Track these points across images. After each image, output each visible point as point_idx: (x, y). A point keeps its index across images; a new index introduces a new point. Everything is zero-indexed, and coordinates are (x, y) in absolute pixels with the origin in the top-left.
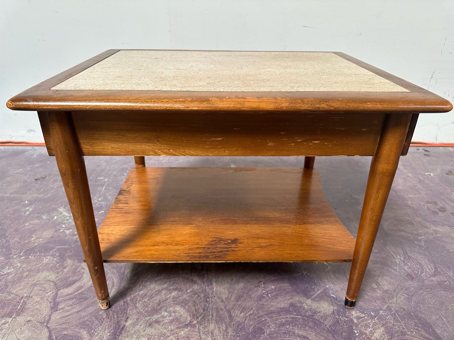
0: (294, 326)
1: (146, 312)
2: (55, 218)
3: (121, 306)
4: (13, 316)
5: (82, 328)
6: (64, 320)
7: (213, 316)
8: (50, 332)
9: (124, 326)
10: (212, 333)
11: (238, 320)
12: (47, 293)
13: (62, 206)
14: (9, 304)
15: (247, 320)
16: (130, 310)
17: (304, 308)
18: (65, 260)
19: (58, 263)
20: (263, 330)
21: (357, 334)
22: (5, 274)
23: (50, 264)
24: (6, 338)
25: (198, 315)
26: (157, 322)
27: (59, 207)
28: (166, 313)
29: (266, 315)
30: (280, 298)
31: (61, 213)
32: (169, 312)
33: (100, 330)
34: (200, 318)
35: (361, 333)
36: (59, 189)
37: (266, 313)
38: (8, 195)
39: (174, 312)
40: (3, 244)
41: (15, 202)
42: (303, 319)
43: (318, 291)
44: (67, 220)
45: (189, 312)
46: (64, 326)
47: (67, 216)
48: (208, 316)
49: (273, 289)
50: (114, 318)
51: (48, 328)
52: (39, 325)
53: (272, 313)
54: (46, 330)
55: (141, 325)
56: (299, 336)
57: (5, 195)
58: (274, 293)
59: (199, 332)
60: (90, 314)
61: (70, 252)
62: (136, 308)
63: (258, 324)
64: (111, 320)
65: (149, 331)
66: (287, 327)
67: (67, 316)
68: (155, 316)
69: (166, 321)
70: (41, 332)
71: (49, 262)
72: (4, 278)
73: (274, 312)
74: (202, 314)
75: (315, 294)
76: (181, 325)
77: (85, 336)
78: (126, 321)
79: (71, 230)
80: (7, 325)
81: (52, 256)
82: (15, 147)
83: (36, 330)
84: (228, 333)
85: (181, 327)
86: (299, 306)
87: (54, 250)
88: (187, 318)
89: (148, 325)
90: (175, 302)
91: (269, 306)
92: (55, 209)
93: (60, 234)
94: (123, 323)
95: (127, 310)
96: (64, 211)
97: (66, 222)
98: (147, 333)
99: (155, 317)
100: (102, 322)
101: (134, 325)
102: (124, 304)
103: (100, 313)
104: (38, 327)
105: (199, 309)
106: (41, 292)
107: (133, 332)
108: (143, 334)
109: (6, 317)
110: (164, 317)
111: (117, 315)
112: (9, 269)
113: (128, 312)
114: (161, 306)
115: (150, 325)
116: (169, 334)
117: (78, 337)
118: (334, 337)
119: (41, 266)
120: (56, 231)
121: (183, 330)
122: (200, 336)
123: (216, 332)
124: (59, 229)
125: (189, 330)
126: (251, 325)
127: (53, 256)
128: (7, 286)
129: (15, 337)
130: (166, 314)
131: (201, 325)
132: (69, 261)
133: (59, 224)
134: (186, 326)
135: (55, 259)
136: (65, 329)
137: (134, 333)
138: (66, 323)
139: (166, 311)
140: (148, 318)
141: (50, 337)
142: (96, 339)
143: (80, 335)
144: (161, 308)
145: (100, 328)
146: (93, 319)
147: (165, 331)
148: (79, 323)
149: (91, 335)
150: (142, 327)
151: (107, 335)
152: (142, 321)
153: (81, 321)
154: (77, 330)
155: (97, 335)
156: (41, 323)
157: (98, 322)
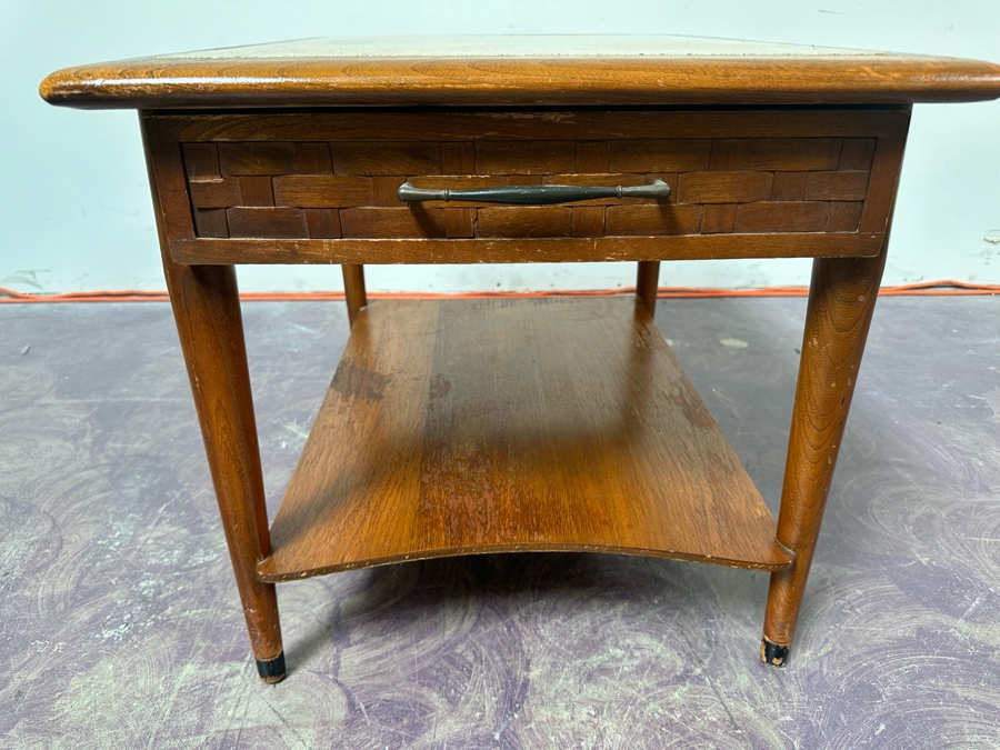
0: (949, 679)
1: (568, 648)
2: (284, 445)
3: (503, 634)
4: (247, 658)
5: (424, 685)
6: (373, 667)
7: (736, 657)
8: (348, 694)
9: (526, 682)
10: (751, 698)
11: (804, 665)
12: (314, 606)
13: (291, 419)
14: (229, 630)
15: (825, 666)
16: (529, 644)
17: (956, 639)
20: (874, 689)
22: (200, 566)
24: (244, 707)
25: (699, 654)
26: (603, 670)
27: (285, 423)
28: (619, 651)
29: (868, 654)
30: (887, 618)
31: (294, 435)
32: (627, 648)
33: (471, 691)
34: (706, 662)
36: (274, 386)
37: (865, 649)
38: (157, 399)
39: (638, 648)
40: (176, 500)
41: (178, 413)
42: (961, 662)
43: (974, 600)
45: (675, 648)
46: (378, 681)
48: (726, 657)
49: (860, 597)
50: (495, 662)
51: (340, 685)
52: (315, 678)
53: (879, 650)
54: (337, 690)
55: (567, 679)
56: (970, 703)
57: (152, 400)
58: (869, 605)
59: (718, 694)
60: (435, 652)
62: (542, 638)
63: (856, 675)
64: (489, 667)
65: (590, 690)
66: (933, 682)
67: (380, 658)
68: (594, 658)
69: (626, 669)
70: (326, 695)
72: (199, 574)
73: (887, 649)
74: (707, 652)
75: (968, 607)
76: (666, 678)
77: (437, 704)
78: (528, 669)
80: (238, 677)
82: (147, 304)
83: (314, 691)
84: (789, 696)
85: (667, 683)
86: (942, 634)
88: (674, 662)
89: (584, 678)
90: (633, 626)
91: (867, 634)
92: (278, 428)
94: (520, 673)
95: (521, 644)
96: (299, 430)
98: (589, 696)
99: (595, 660)
100: (470, 672)
101: (550, 676)
102: (509, 630)
103: (458, 651)
104: (314, 685)
105: (696, 640)
106: (298, 603)
107: (552, 694)
108: (578, 698)
109: (231, 660)
110: (614, 658)
111: (500, 654)
112: (206, 554)
113: (525, 647)
114: (600, 633)
115: (590, 678)
116: (644, 699)
117: (421, 705)
121: (675, 690)
122: (722, 703)
123: (759, 692)
125: (690, 690)
126: (841, 678)
128: (214, 592)
129: (266, 705)
130: (619, 653)
131: (715, 677)
134: (681, 679)
136: (382, 687)
137: (556, 697)
138: (382, 674)
139: (616, 645)
140: (579, 662)
141: (352, 705)
142: (467, 710)
143: (424, 702)
144: (603, 640)
145: (469, 686)
146: (445, 663)
147: (630, 691)
148: (414, 674)
149: (453, 702)
150: (571, 681)
151: (491, 701)
152: (566, 670)
153: (417, 668)
154: (414, 690)
155: (467, 701)
156: (320, 673)
157: (458, 672)
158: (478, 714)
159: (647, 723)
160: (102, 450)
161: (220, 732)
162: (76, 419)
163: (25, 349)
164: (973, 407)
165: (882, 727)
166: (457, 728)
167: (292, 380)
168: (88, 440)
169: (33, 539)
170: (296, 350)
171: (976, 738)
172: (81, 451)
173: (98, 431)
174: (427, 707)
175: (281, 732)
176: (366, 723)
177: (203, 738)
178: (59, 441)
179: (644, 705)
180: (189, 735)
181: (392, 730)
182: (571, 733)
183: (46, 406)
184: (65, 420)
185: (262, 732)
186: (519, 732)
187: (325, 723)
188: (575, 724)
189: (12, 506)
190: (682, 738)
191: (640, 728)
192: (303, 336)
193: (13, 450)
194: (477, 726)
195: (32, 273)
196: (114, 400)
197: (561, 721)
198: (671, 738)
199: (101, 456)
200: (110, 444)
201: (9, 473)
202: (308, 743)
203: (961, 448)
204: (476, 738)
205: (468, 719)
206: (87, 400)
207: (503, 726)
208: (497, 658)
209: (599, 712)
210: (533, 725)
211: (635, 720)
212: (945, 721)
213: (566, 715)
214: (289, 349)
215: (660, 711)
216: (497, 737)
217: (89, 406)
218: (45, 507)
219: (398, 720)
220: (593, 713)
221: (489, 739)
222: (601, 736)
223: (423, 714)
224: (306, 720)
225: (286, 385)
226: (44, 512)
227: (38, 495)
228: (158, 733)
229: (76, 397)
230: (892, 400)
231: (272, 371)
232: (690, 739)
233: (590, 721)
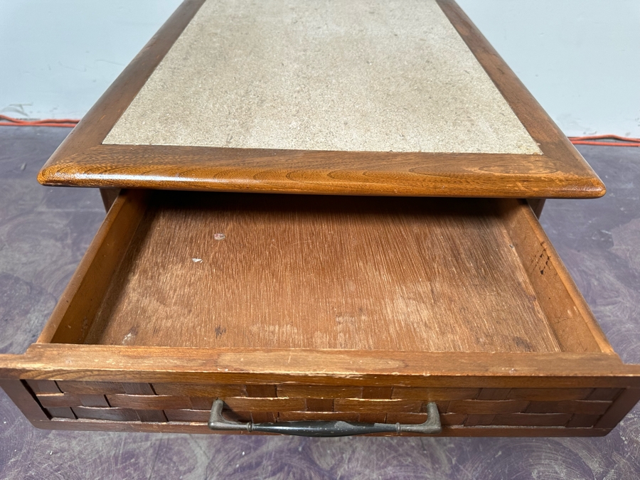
21: (626, 442)
35: (631, 442)
118: (596, 445)
160: (79, 249)
161: (157, 440)
162: (60, 224)
163: (23, 167)
164: (603, 239)
165: (500, 453)
166: (280, 444)
168: (69, 241)
169: (46, 312)
171: (547, 461)
172: (67, 249)
173: (75, 235)
175: (189, 441)
177: (149, 443)
178: (52, 242)
180: (141, 441)
181: (246, 443)
182: (338, 449)
183: (41, 213)
184: (54, 225)
185: (179, 441)
186: (312, 447)
189: (31, 288)
190: (395, 454)
193: (26, 247)
194: (290, 443)
195: (21, 106)
196: (82, 211)
198: (390, 454)
199: (78, 254)
200: (83, 245)
201: (26, 264)
203: (587, 270)
204: (289, 450)
206: (67, 210)
207: (304, 443)
212: (534, 451)
216: (300, 449)
217: (68, 214)
218: (50, 290)
221: (296, 450)
226: (50, 294)
227: (45, 281)
228: (126, 439)
229: (58, 207)
230: (554, 232)
232: (399, 455)
233: (349, 442)
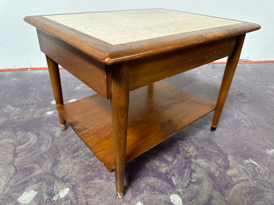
1: (70, 152)
2: (6, 111)
5: (34, 164)
6: (22, 161)
8: (15, 167)
9: (59, 160)
12: (9, 149)
13: (8, 104)
16: (61, 152)
18: (17, 132)
19: (12, 134)
23: (7, 135)
26: (77, 156)
27: (7, 105)
31: (9, 108)
32: (84, 151)
33: (46, 164)
36: (5, 96)
39: (87, 150)
44: (14, 112)
47: (13, 110)
51: (14, 166)
54: (13, 167)
55: (68, 159)
60: (38, 156)
61: (19, 128)
62: (64, 151)
64: (51, 158)
65: (73, 161)
67: (24, 159)
70: (10, 168)
71: (7, 134)
76: (91, 156)
77: (37, 167)
78: (60, 157)
79: (17, 117)
81: (7, 130)
83: (7, 168)
87: (9, 127)
92: (4, 106)
93: (11, 119)
94: (58, 159)
95: (59, 153)
97: (13, 112)
99: (76, 154)
100: (46, 160)
101: (65, 159)
103: (44, 155)
104: (7, 166)
106: (5, 149)
107: (64, 162)
108: (70, 162)
110: (81, 153)
113: (60, 153)
115: (74, 158)
119: (2, 136)
120: (7, 118)
121: (92, 158)
124: (10, 117)
127: (9, 131)
130: (82, 152)
132: (20, 133)
133: (9, 114)
135: (11, 132)
136: (24, 165)
138: (24, 162)
139: (82, 150)
140: (72, 155)
141: (16, 170)
142: (44, 168)
143: (34, 167)
144: (79, 150)
145: (45, 163)
146: (40, 158)
147: (82, 160)
148: (32, 162)
149: (41, 166)
150: (69, 159)
151: (49, 165)
152: (69, 157)
153: (33, 160)
154: (32, 165)
155: (44, 166)
156: (9, 164)
157: (43, 160)
158: (46, 168)
159: (85, 166)
166: (41, 172)
167: (10, 94)
170: (12, 85)
174: (34, 168)
176: (19, 173)
179: (85, 162)
181: (25, 174)
182: (67, 170)
186: (55, 171)
187: (9, 174)
188: (68, 168)
191: (82, 167)
192: (14, 81)
194: (46, 171)
197: (65, 167)
198: (89, 168)
202: (4, 179)
204: (45, 173)
205: (43, 169)
207: (52, 170)
208: (53, 156)
209: (74, 165)
210: (58, 169)
211: (82, 165)
213: (67, 166)
214: (10, 85)
215: (88, 163)
216: (50, 172)
219: (27, 171)
220: (73, 165)
221: (48, 173)
222: (73, 170)
223: (33, 169)
224: (4, 174)
225: (8, 95)
231: (4, 91)
232: (93, 168)
233: (72, 167)
